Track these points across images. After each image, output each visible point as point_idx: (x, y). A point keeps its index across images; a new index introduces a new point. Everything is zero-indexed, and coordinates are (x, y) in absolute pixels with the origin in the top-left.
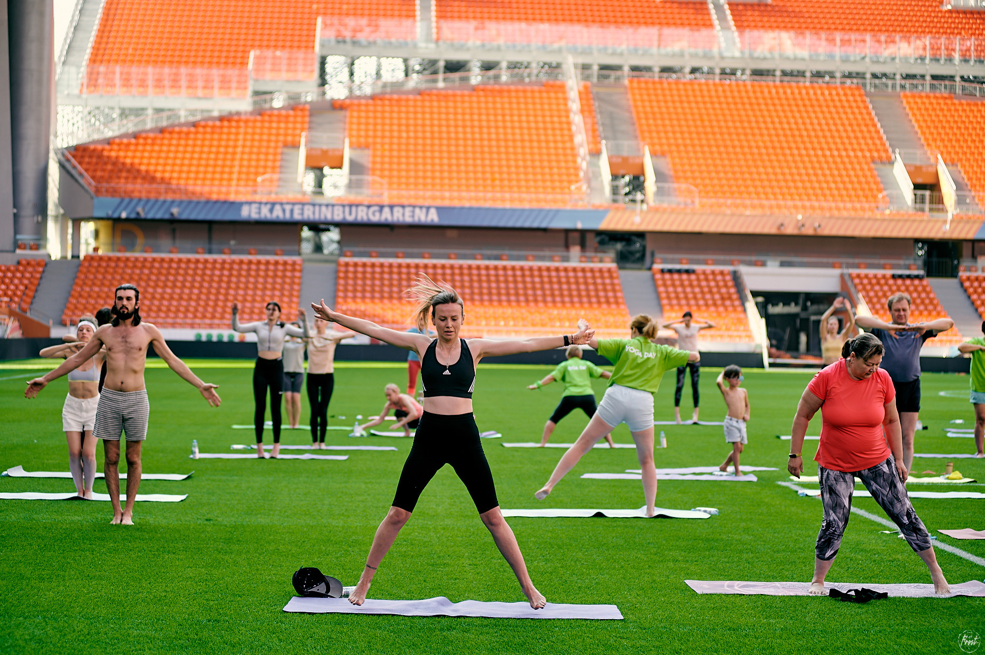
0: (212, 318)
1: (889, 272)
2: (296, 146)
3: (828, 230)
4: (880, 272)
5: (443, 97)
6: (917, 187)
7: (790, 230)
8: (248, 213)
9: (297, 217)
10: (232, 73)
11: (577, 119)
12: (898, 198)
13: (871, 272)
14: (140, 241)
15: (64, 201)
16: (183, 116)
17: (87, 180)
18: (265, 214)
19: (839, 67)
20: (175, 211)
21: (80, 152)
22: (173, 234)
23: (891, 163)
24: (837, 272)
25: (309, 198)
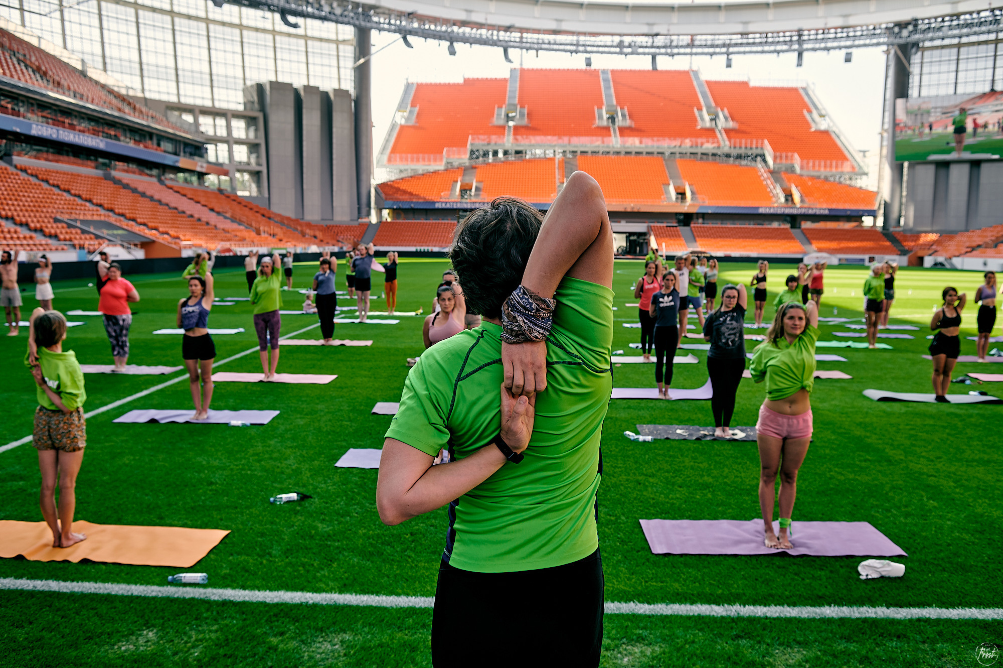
0: (421, 243)
1: (665, 225)
2: (457, 182)
3: (643, 209)
4: (662, 225)
5: (512, 163)
6: (678, 193)
7: (629, 210)
8: (438, 206)
9: (459, 206)
10: (438, 156)
11: (557, 171)
12: (670, 198)
13: (659, 225)
14: (403, 215)
15: (376, 203)
16: (421, 172)
17: (383, 195)
18: (444, 206)
19: (655, 150)
20: (412, 205)
21: (383, 187)
22: (414, 213)
23: (669, 184)
24: (646, 225)
25: (459, 200)
